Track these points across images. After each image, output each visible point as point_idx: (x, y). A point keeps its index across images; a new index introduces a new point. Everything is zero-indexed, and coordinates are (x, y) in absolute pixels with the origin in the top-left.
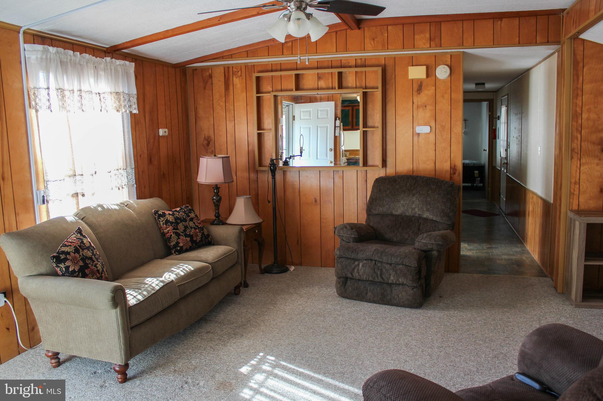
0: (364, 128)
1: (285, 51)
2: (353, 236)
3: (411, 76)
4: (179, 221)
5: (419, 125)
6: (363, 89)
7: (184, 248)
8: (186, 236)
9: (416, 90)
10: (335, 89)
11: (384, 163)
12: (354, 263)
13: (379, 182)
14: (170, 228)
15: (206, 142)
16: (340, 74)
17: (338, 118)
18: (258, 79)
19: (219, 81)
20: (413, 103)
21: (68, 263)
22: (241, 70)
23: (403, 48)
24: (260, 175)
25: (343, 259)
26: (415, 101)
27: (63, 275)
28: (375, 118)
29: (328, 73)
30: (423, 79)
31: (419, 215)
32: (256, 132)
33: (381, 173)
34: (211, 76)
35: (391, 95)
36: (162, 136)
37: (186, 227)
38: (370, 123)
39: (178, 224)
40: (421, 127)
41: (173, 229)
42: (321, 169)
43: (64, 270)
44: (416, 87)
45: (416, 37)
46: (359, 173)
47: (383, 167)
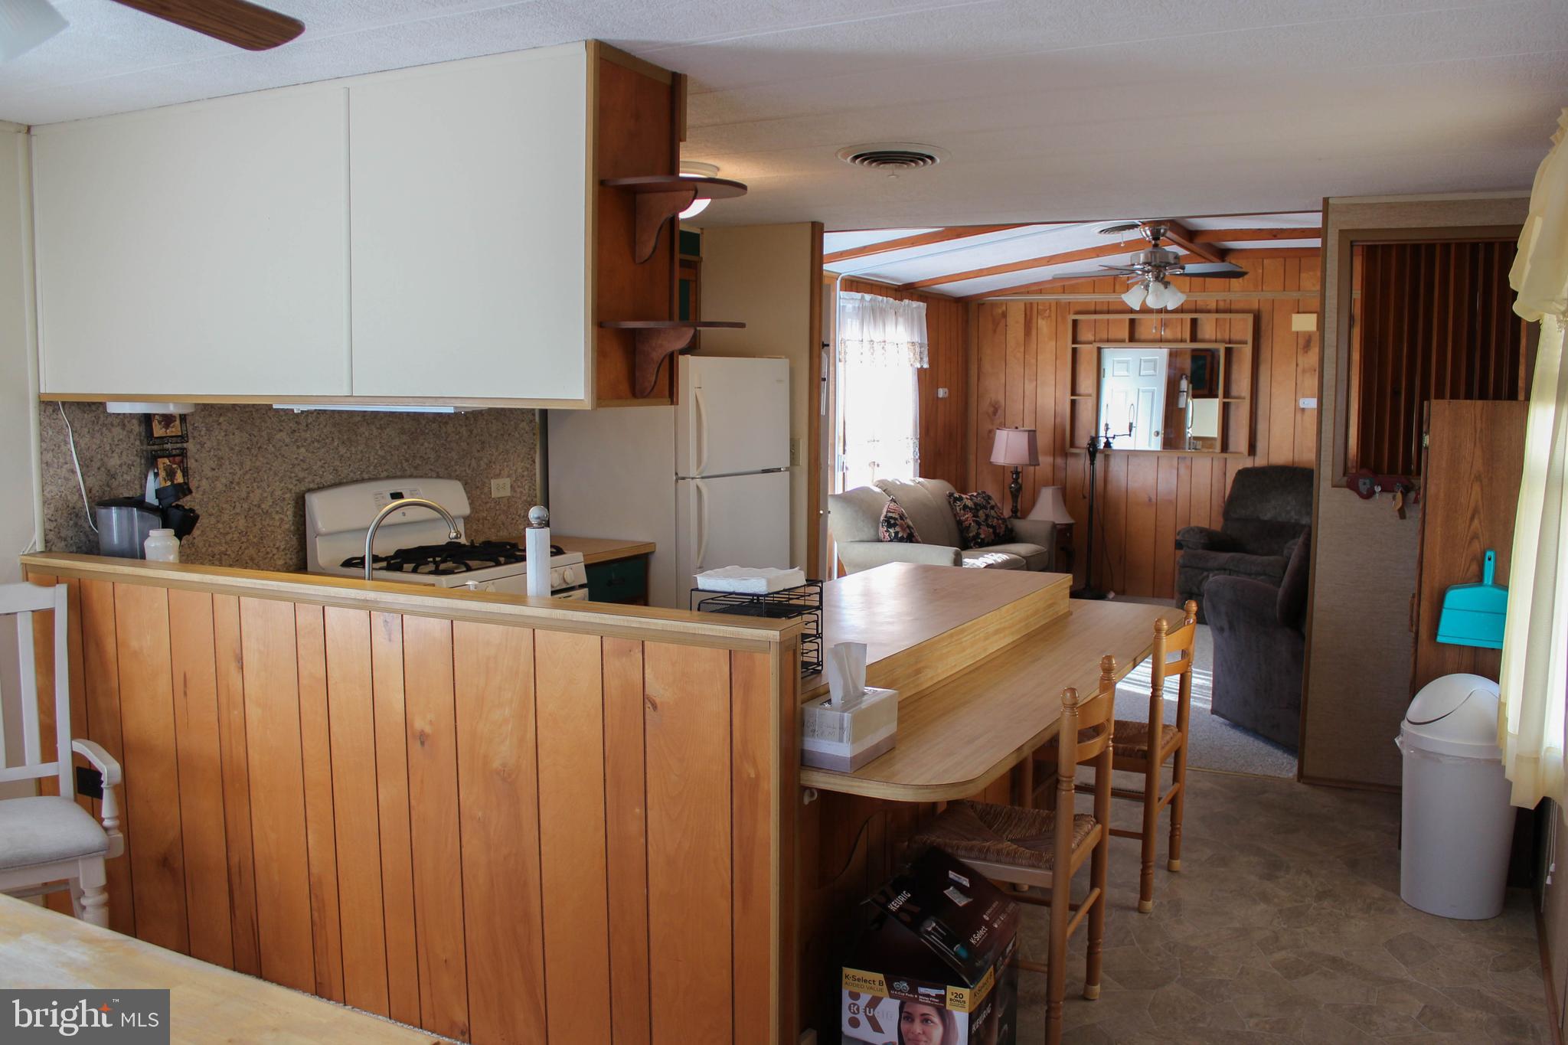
0: (1224, 397)
1: (1117, 287)
2: (1202, 541)
3: (1295, 328)
4: (979, 508)
5: (1304, 396)
6: (1226, 343)
7: (986, 541)
8: (988, 526)
9: (1302, 347)
10: (1186, 341)
11: (1252, 449)
12: (1202, 573)
13: (1243, 474)
14: (969, 515)
15: (991, 410)
16: (1194, 322)
17: (1184, 377)
18: (1075, 322)
19: (1017, 322)
20: (1297, 365)
21: (898, 529)
22: (1050, 308)
23: (1284, 290)
24: (1071, 461)
25: (1187, 569)
26: (1299, 362)
27: (891, 541)
28: (1242, 384)
29: (1177, 319)
30: (1313, 332)
31: (1296, 520)
32: (1068, 398)
33: (1248, 463)
34: (1004, 315)
35: (1265, 354)
36: (942, 399)
37: (987, 516)
38: (1234, 391)
39: (978, 510)
40: (1307, 399)
41: (973, 517)
42: (1159, 454)
43: (893, 535)
44: (1301, 341)
45: (1303, 275)
46: (1216, 463)
47: (1249, 455)
